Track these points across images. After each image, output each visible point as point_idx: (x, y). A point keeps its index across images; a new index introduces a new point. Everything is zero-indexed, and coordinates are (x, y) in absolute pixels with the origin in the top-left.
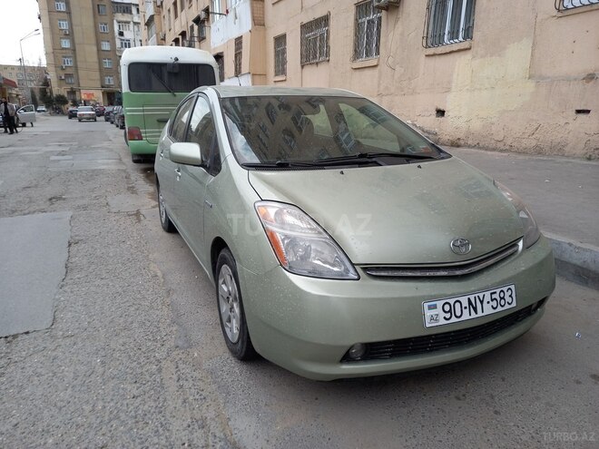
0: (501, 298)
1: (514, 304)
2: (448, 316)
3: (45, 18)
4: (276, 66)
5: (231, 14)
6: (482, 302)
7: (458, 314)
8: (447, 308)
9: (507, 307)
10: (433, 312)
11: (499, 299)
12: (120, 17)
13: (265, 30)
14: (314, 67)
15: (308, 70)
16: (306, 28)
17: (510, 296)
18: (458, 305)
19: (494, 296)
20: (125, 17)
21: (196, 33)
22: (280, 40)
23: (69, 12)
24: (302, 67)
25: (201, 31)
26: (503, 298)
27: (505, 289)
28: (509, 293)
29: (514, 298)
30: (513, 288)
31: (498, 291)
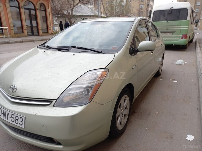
1: (23, 126)
6: (8, 115)
9: (18, 125)
11: (15, 119)
19: (13, 116)
26: (17, 120)
27: (19, 117)
28: (21, 120)
29: (23, 124)
30: (24, 118)
31: (16, 115)
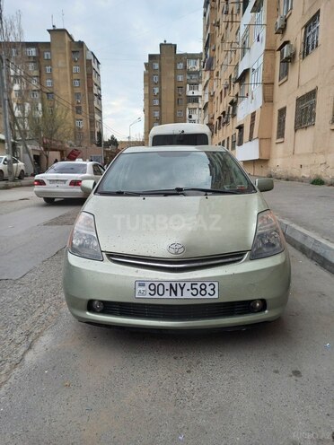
0: (202, 289)
1: (216, 296)
2: (152, 293)
3: (147, 111)
4: (278, 131)
5: (250, 97)
6: (182, 289)
7: (161, 292)
8: (152, 287)
9: (207, 296)
10: (142, 288)
11: (199, 290)
12: (191, 105)
13: (273, 105)
14: (304, 130)
15: (300, 132)
16: (300, 100)
17: (213, 289)
18: (161, 287)
19: (194, 286)
20: (194, 105)
21: (231, 112)
22: (282, 112)
23: (160, 106)
24: (296, 131)
25: (234, 110)
26: (205, 290)
27: (207, 284)
28: (212, 287)
29: (217, 292)
30: (216, 284)
31: (199, 284)
